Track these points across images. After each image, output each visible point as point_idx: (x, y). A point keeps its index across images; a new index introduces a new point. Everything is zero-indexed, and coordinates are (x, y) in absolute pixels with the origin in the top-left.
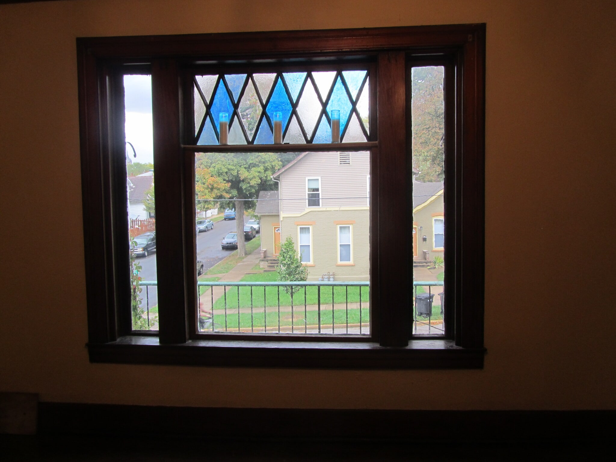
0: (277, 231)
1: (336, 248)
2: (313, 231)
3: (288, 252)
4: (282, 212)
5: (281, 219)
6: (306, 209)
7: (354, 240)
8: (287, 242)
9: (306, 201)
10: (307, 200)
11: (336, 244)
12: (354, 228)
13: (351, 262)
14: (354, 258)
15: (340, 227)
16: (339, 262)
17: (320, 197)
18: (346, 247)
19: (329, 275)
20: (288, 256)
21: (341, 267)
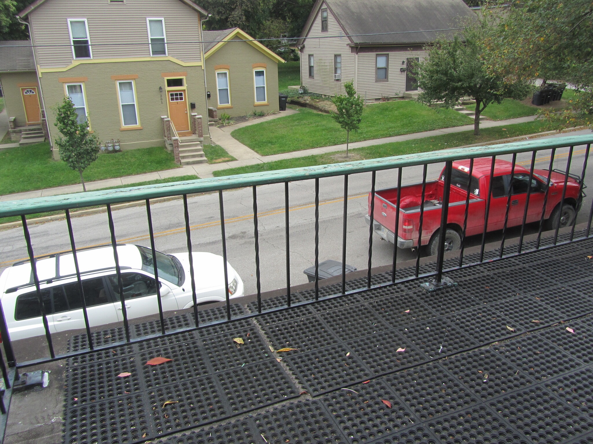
0: (26, 93)
1: (118, 110)
2: (86, 89)
3: (69, 117)
4: (38, 66)
5: (40, 75)
6: (72, 61)
7: (138, 98)
8: (64, 104)
9: (71, 48)
10: (73, 47)
11: (117, 105)
12: (136, 84)
13: (138, 125)
14: (141, 120)
15: (119, 83)
16: (124, 126)
17: (90, 43)
18: (129, 108)
19: (113, 143)
20: (70, 122)
21: (127, 132)
